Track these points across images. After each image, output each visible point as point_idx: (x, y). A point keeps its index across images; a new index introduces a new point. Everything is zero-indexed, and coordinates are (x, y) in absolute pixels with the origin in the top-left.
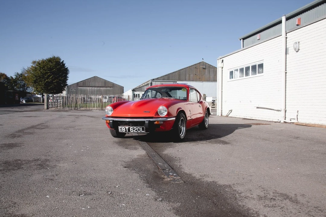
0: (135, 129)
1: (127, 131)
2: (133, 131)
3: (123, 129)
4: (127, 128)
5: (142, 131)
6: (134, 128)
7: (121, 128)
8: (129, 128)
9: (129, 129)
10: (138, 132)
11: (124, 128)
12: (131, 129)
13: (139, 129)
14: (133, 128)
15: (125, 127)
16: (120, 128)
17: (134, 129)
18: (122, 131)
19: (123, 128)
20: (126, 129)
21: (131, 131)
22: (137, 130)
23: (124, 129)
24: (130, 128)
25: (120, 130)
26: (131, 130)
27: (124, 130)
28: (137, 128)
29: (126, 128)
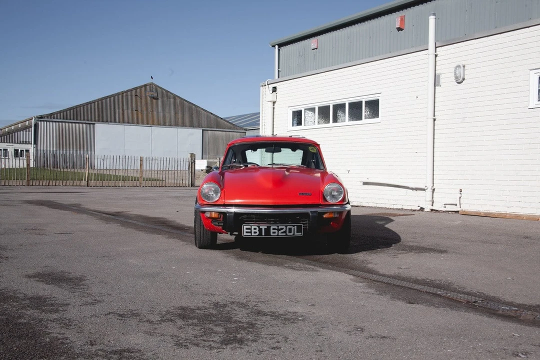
0: (283, 229)
1: (263, 234)
2: (276, 234)
3: (253, 231)
4: (263, 227)
5: (297, 232)
6: (280, 227)
7: (250, 227)
8: (269, 228)
9: (268, 231)
10: (286, 235)
11: (255, 229)
12: (274, 229)
13: (290, 230)
14: (278, 226)
15: (259, 227)
16: (247, 229)
17: (279, 230)
18: (250, 234)
19: (253, 227)
20: (260, 230)
21: (272, 234)
22: (285, 232)
23: (257, 231)
24: (272, 228)
25: (247, 232)
26: (272, 231)
27: (255, 233)
28: (286, 226)
29: (261, 227)
